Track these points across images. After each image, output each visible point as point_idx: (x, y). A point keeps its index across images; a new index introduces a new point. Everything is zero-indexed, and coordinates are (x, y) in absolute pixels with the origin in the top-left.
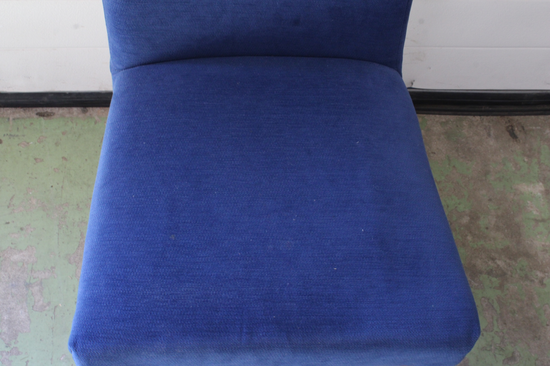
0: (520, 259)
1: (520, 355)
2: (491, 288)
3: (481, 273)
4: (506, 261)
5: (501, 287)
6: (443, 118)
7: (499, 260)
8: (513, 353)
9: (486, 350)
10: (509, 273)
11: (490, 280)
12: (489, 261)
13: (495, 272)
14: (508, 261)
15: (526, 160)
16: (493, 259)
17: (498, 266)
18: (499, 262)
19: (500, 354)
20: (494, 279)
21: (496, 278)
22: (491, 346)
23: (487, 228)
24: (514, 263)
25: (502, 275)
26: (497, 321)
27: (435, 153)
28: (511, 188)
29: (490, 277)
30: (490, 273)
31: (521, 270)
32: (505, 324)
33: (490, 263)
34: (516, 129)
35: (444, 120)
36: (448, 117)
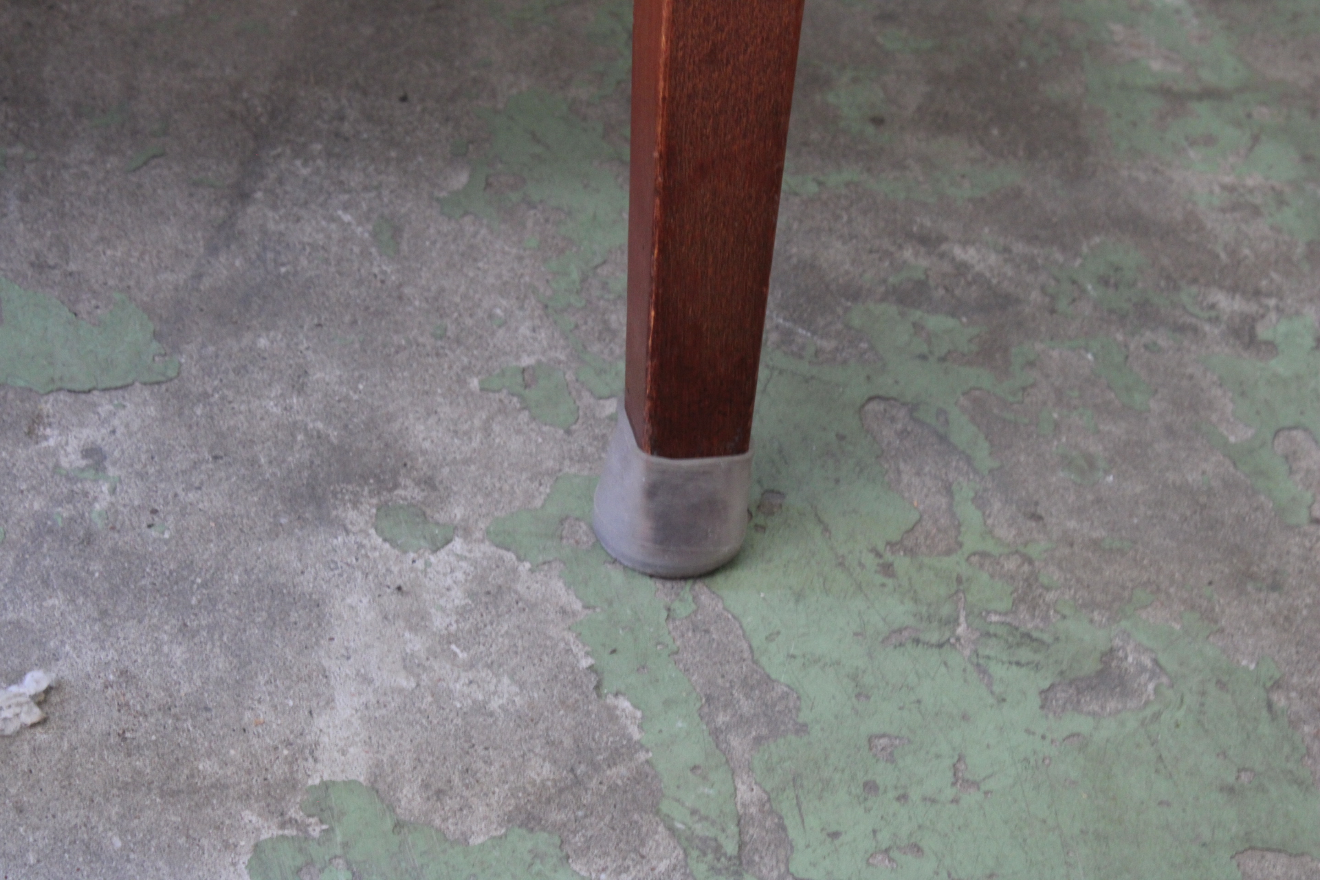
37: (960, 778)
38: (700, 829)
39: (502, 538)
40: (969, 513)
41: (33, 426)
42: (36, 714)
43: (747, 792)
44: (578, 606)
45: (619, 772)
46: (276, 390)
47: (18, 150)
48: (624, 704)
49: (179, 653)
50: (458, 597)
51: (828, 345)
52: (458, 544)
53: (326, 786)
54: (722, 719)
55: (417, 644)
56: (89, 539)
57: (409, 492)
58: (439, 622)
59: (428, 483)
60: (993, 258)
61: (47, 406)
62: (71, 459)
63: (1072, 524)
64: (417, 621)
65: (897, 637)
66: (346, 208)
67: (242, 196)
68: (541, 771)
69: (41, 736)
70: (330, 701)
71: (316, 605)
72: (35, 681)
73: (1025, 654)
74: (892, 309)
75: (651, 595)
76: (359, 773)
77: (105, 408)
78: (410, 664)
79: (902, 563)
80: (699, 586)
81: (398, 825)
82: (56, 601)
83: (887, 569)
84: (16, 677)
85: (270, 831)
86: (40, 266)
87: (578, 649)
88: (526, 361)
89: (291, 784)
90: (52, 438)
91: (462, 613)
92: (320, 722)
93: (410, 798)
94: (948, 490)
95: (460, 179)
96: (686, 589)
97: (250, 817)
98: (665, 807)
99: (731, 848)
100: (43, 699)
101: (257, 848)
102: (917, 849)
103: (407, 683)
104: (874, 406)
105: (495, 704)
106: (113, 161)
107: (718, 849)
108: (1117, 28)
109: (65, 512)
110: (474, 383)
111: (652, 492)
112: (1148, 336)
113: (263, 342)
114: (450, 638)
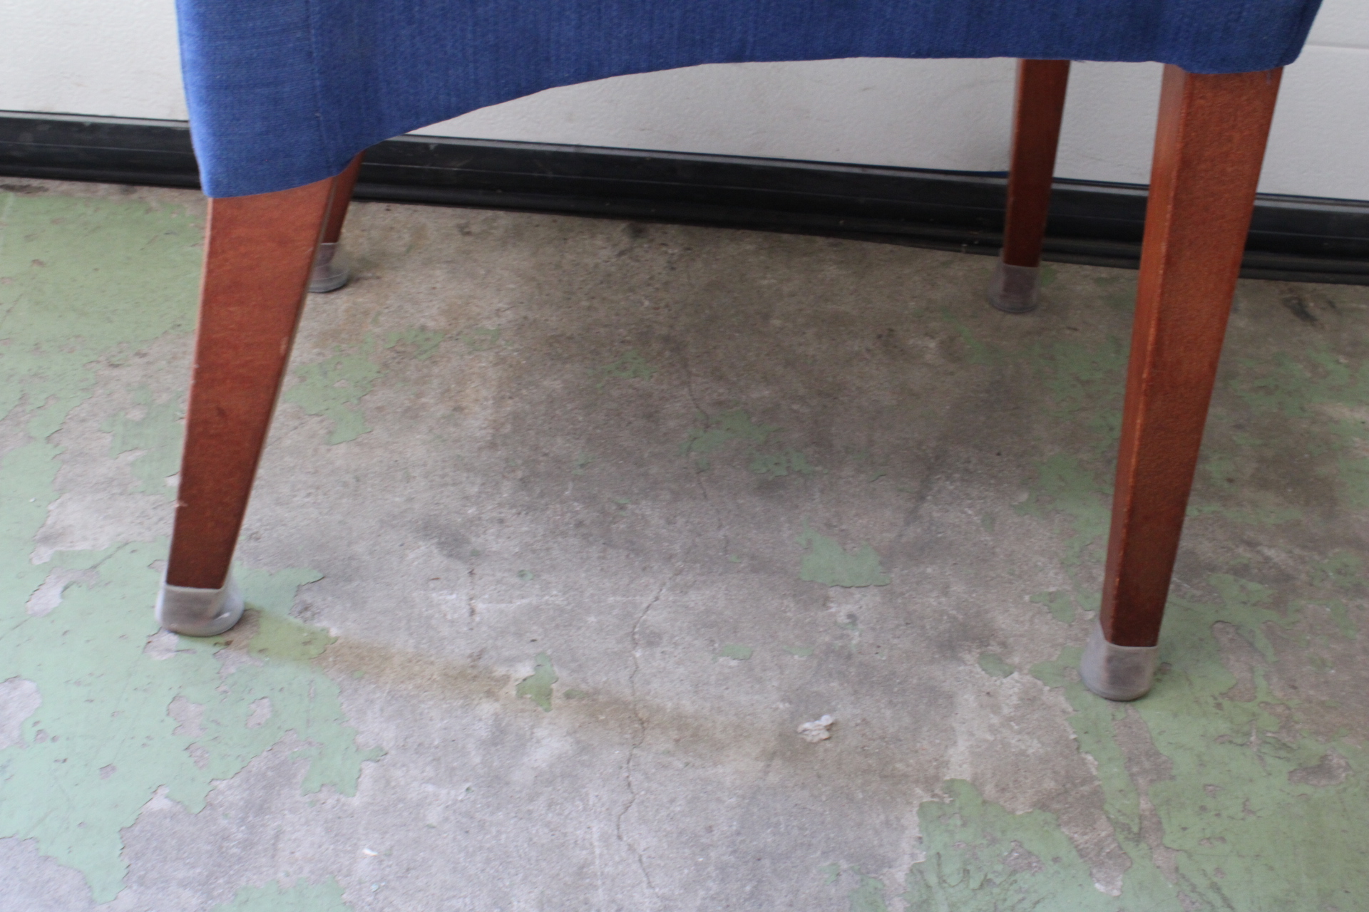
0: (1337, 550)
1: (1347, 763)
2: (1245, 603)
3: (1213, 568)
4: (1290, 552)
5: (1278, 603)
6: (1104, 272)
7: (1270, 547)
8: (1324, 758)
9: (1231, 742)
10: (1303, 577)
11: (1243, 588)
12: (1237, 546)
13: (1256, 571)
14: (1297, 551)
15: (1342, 360)
16: (1251, 544)
17: (1267, 559)
18: (1271, 553)
19: (1279, 758)
20: (1253, 586)
21: (1261, 582)
22: (1248, 734)
23: (1230, 481)
24: (1317, 557)
25: (1283, 579)
26: (1267, 677)
27: (1075, 329)
28: (1302, 409)
29: (1243, 581)
30: (1241, 571)
31: (1339, 572)
32: (1294, 687)
33: (1241, 550)
34: (1312, 304)
35: (1104, 275)
36: (1116, 271)
37: (1247, 809)
38: (1122, 819)
39: (1037, 674)
40: (1262, 683)
41: (825, 602)
42: (825, 735)
43: (1144, 805)
44: (1070, 709)
45: (1086, 789)
46: (935, 594)
47: (819, 468)
48: (1090, 758)
49: (888, 713)
50: (1015, 700)
51: (1198, 593)
52: (1016, 675)
53: (952, 781)
54: (1135, 769)
55: (995, 720)
56: (849, 657)
57: (994, 648)
58: (1006, 711)
59: (1003, 644)
60: (1283, 556)
61: (832, 592)
62: (842, 619)
63: (1311, 692)
64: (996, 709)
65: (1221, 739)
66: (970, 507)
67: (921, 498)
68: (1049, 784)
69: (828, 745)
70: (955, 743)
71: (950, 697)
72: (826, 720)
73: (1283, 753)
74: (1230, 578)
75: (1105, 708)
76: (967, 776)
77: (857, 596)
78: (992, 729)
79: (1226, 703)
80: (1128, 705)
81: (984, 802)
82: (835, 684)
83: (1219, 706)
84: (817, 717)
85: (927, 798)
86: (829, 525)
87: (1069, 730)
88: (1052, 589)
89: (937, 778)
90: (834, 608)
91: (1017, 707)
92: (951, 751)
93: (990, 790)
94: (1252, 670)
95: (1024, 497)
96: (1122, 706)
97: (918, 791)
98: (1107, 807)
99: (1135, 829)
100: (829, 728)
101: (921, 806)
102: (1223, 839)
103: (990, 737)
104: (1218, 625)
105: (1030, 751)
106: (862, 477)
107: (1129, 829)
108: (1356, 439)
109: (839, 643)
110: (1027, 598)
111: (1110, 660)
112: (1359, 601)
113: (929, 570)
114: (1011, 719)
